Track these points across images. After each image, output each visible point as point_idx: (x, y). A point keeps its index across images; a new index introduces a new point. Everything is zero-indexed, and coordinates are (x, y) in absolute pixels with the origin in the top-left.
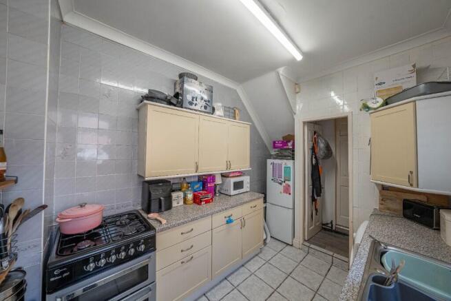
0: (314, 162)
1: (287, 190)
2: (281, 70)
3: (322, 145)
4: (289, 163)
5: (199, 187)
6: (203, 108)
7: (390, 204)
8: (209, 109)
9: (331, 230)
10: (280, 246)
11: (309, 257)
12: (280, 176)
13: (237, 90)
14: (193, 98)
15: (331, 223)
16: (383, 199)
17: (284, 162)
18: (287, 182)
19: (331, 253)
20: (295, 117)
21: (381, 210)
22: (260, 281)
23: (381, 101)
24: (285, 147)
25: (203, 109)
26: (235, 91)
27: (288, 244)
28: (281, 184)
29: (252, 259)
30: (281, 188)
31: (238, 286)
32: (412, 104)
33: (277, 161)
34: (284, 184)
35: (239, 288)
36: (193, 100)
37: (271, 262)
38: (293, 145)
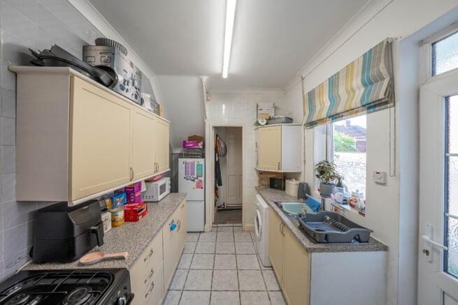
0: (217, 159)
1: (199, 186)
2: (205, 79)
3: (222, 146)
4: (201, 161)
5: (124, 200)
6: (134, 96)
7: (264, 182)
8: (139, 100)
9: (224, 210)
10: (196, 236)
11: (219, 234)
12: (193, 174)
13: (151, 81)
14: (125, 81)
15: (224, 204)
16: (261, 180)
17: (196, 160)
18: (199, 178)
19: (232, 225)
20: (206, 121)
21: (259, 186)
22: (199, 271)
23: (265, 122)
24: (197, 147)
25: (133, 98)
26: (149, 80)
27: (200, 232)
28: (194, 181)
29: (181, 258)
30: (194, 184)
31: (184, 287)
32: (280, 127)
33: (189, 160)
34: (196, 180)
35: (186, 288)
36: (124, 83)
37: (197, 251)
38: (204, 146)
